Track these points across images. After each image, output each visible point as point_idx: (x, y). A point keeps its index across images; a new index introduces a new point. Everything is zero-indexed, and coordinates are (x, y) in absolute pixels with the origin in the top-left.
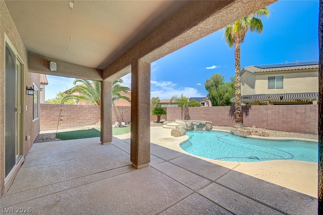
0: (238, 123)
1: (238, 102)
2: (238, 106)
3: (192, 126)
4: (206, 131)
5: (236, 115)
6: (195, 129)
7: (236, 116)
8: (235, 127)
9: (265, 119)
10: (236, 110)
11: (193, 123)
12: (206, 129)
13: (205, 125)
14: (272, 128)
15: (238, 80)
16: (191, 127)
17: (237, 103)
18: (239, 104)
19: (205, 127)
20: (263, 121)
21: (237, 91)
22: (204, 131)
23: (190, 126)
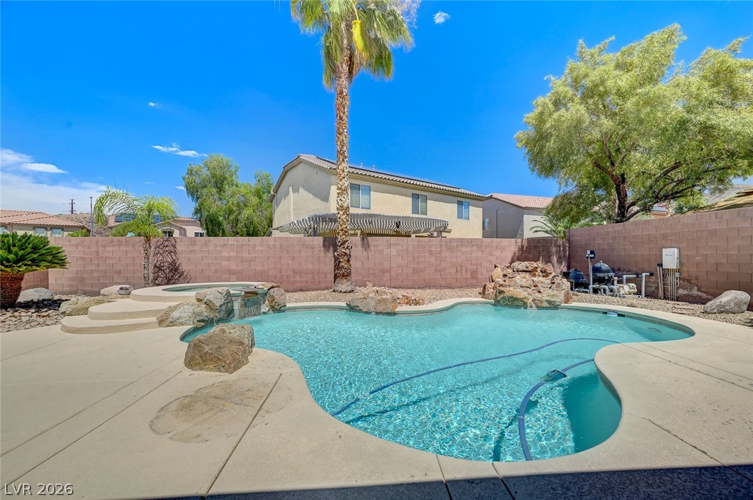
0: (345, 281)
1: (344, 226)
2: (344, 236)
3: (229, 305)
4: (272, 314)
5: (341, 260)
6: (236, 312)
7: (340, 262)
8: (340, 290)
9: (386, 266)
10: (340, 246)
11: (232, 292)
12: (272, 307)
13: (266, 294)
14: (399, 283)
15: (343, 171)
16: (224, 307)
17: (342, 230)
18: (346, 232)
19: (267, 302)
20: (384, 271)
21: (343, 199)
22: (264, 313)
23: (221, 306)
